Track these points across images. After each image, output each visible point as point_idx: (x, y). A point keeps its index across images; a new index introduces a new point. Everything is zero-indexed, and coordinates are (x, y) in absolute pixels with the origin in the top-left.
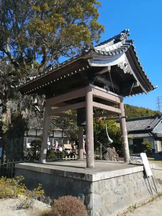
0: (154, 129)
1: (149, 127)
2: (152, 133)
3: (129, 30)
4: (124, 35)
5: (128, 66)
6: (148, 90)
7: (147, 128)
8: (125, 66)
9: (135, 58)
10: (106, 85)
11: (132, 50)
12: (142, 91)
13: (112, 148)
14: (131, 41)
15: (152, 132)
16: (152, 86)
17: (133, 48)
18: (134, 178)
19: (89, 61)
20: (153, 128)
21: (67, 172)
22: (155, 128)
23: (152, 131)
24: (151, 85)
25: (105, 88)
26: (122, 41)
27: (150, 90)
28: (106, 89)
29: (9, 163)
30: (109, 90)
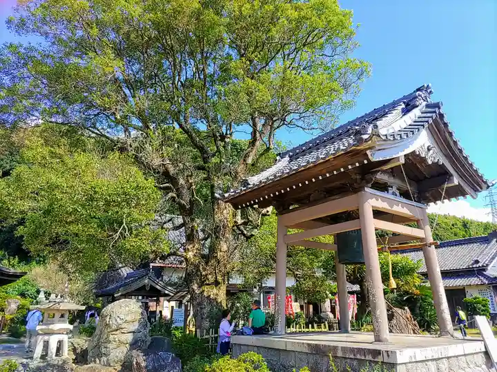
0: (489, 268)
1: (477, 262)
2: (487, 276)
3: (430, 85)
4: (423, 96)
5: (434, 151)
6: (476, 190)
7: (473, 264)
8: (429, 150)
9: (447, 135)
10: (392, 187)
11: (439, 120)
12: (464, 194)
13: (404, 309)
14: (437, 106)
15: (484, 273)
16: (485, 183)
17: (441, 116)
18: (468, 364)
19: (368, 152)
20: (487, 265)
21: (342, 347)
22: (492, 265)
23: (484, 270)
24: (483, 181)
25: (390, 192)
26: (419, 108)
27: (481, 188)
28: (394, 194)
29: (213, 336)
30: (398, 194)
